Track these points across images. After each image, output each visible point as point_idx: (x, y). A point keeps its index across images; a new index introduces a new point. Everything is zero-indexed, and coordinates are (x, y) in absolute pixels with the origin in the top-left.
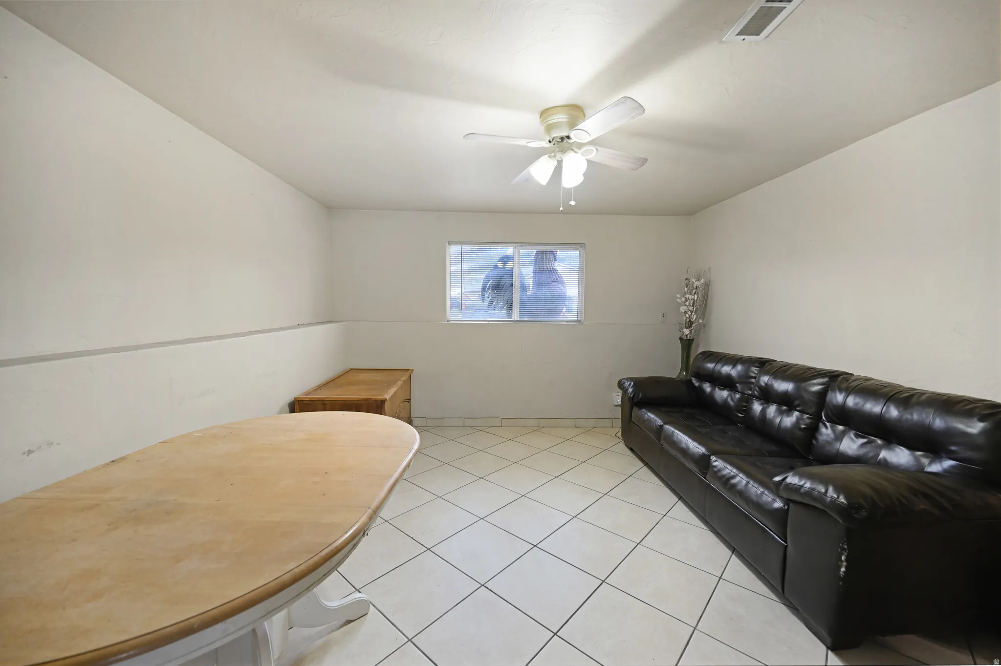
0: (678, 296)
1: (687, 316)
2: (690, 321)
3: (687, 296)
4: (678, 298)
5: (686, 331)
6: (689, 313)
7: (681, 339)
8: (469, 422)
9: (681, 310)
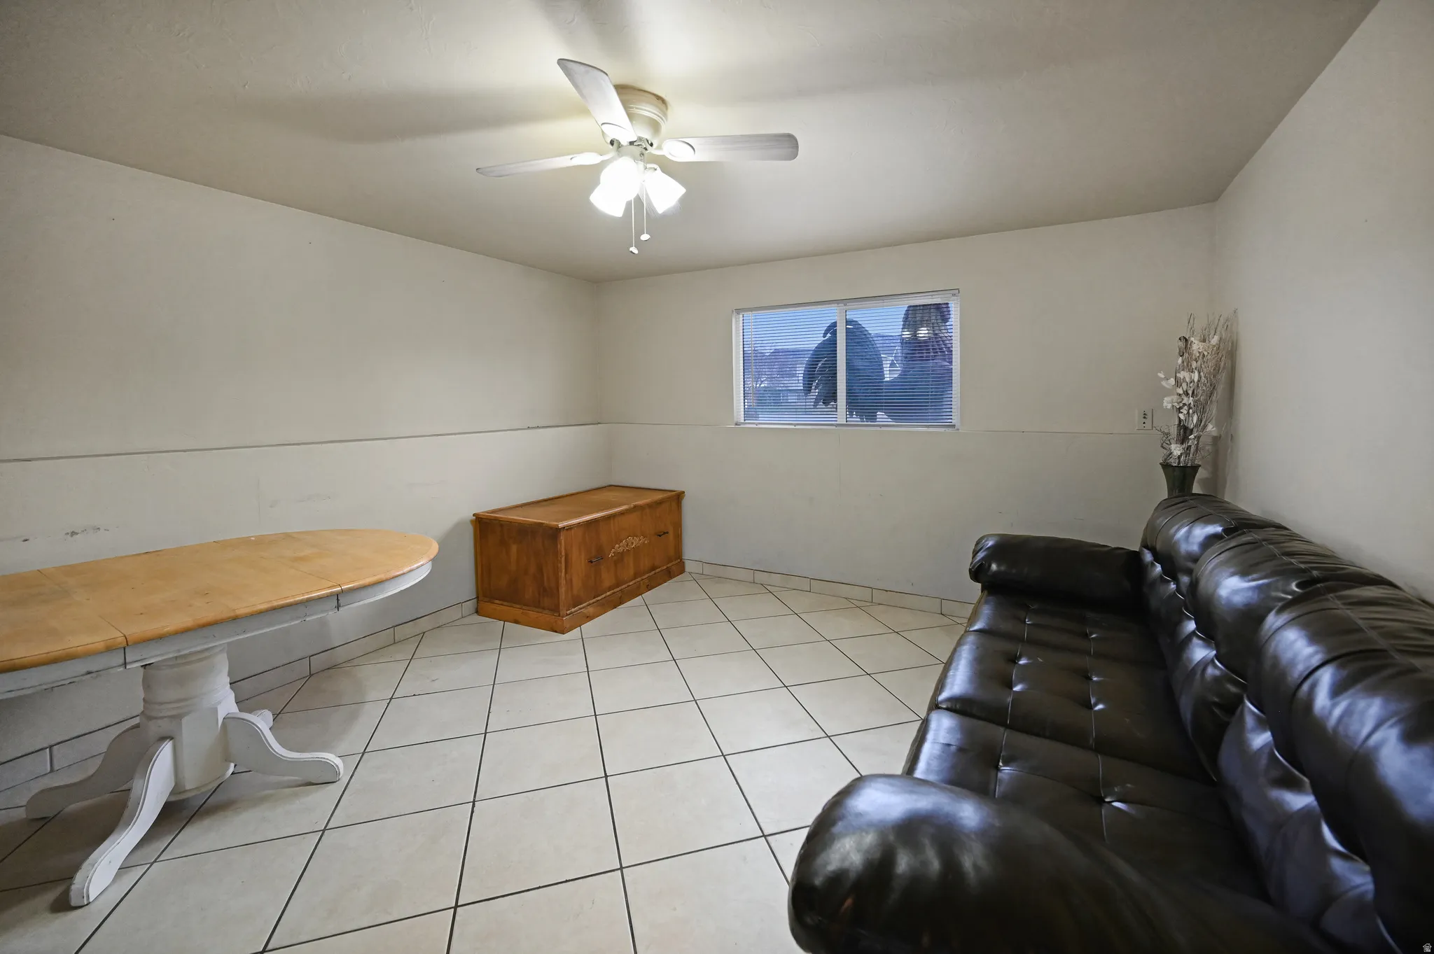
0: (1162, 375)
1: (1182, 416)
2: (1185, 428)
3: (1181, 375)
4: (1162, 379)
5: (1177, 450)
6: (1184, 411)
7: (1166, 466)
8: (760, 577)
9: (1165, 404)
